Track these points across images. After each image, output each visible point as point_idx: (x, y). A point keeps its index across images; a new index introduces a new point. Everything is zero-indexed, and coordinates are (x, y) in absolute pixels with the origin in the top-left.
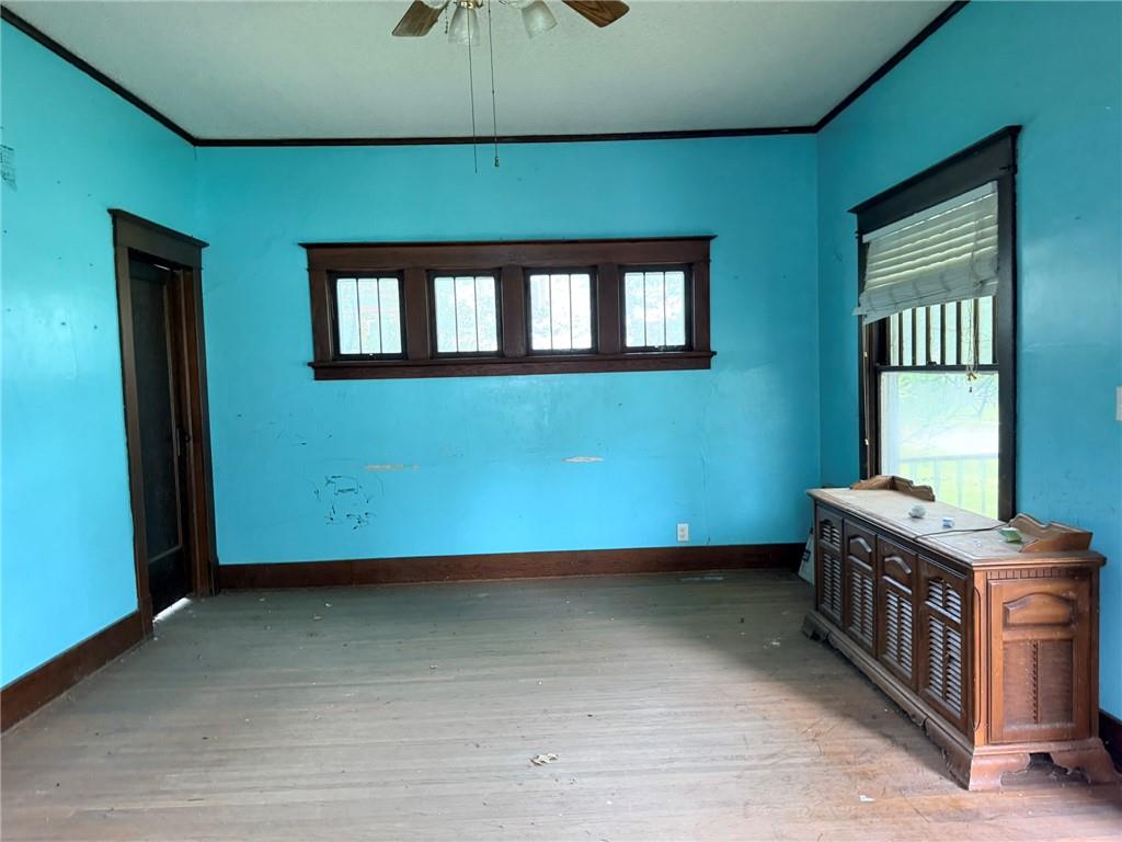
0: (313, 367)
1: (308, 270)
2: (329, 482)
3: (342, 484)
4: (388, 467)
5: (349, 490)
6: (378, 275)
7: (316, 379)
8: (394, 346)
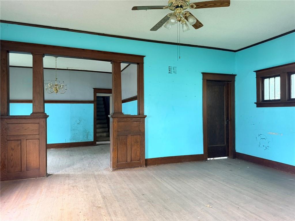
0: (256, 104)
1: (256, 78)
2: (259, 135)
3: (262, 137)
4: (274, 133)
5: (264, 139)
6: (275, 77)
7: (257, 107)
8: (278, 97)
